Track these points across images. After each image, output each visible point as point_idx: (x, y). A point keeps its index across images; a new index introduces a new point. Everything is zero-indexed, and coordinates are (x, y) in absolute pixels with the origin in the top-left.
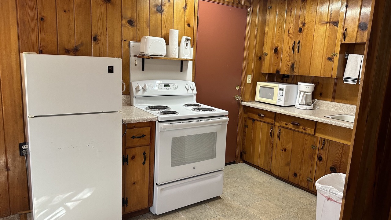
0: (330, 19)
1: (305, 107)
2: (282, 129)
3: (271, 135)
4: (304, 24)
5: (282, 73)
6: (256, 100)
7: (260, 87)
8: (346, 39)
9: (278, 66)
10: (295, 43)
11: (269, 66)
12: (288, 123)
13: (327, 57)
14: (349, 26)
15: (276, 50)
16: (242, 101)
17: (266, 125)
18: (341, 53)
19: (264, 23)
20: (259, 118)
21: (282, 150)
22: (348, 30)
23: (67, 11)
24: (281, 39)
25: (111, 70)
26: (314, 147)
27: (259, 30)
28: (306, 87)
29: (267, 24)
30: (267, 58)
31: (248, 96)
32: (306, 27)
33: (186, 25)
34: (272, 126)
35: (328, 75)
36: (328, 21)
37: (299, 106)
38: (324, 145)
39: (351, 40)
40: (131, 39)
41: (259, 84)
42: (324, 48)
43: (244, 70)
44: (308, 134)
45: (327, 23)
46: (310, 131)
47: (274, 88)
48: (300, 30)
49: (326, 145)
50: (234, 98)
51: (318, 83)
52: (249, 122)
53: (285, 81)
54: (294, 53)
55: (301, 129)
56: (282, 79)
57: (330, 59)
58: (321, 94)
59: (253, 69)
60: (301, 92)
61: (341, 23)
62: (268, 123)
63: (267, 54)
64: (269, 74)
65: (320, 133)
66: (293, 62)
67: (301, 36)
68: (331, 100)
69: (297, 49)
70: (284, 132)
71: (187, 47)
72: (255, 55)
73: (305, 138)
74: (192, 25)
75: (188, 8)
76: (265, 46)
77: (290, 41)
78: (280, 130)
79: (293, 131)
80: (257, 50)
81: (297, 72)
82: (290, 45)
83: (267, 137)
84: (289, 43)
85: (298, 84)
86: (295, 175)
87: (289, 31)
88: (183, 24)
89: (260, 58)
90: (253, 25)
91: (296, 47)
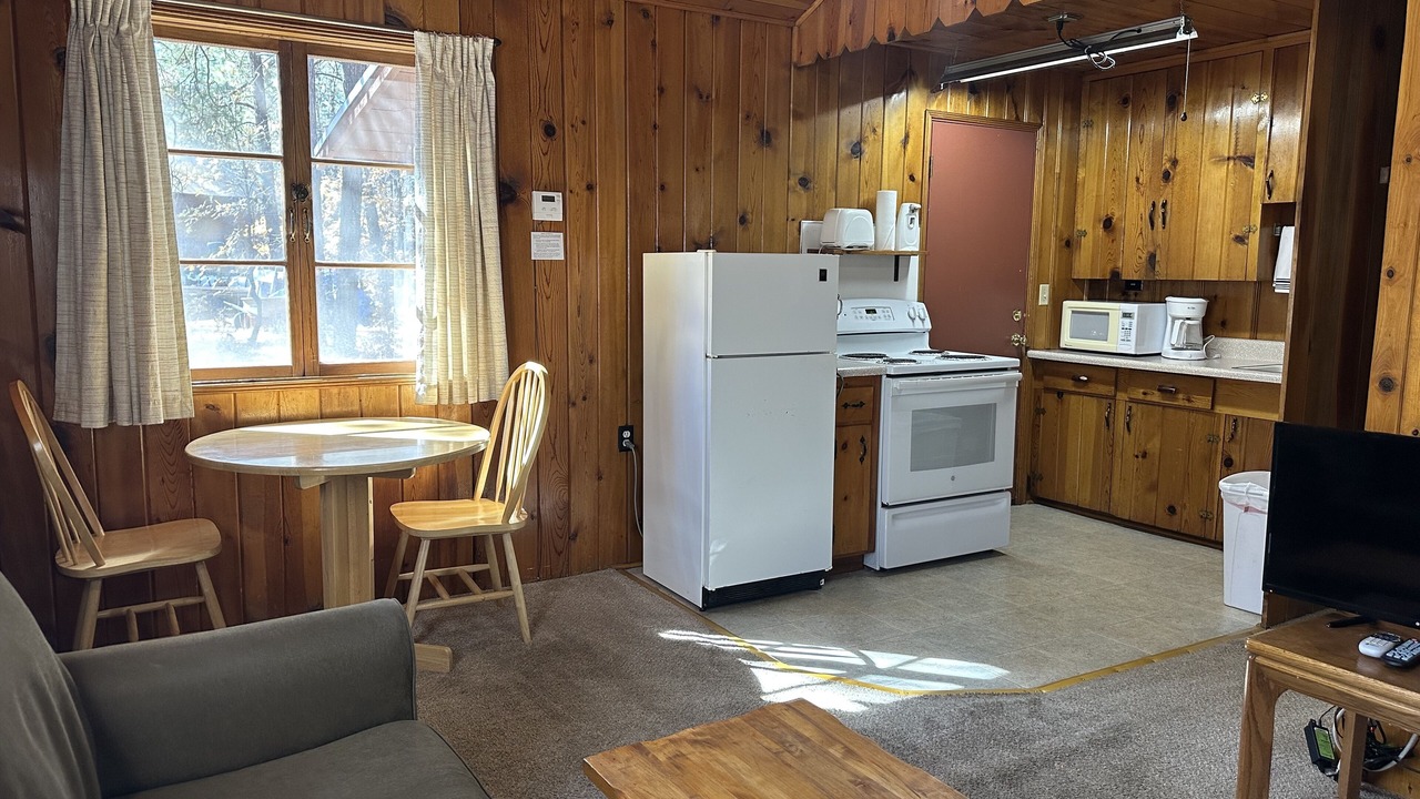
0: (1236, 149)
1: (1187, 354)
2: (1134, 405)
3: (1108, 425)
4: (1175, 162)
5: (1124, 277)
6: (1062, 345)
7: (1073, 312)
8: (1274, 195)
9: (1116, 260)
10: (1154, 205)
11: (1093, 262)
12: (1148, 391)
13: (1232, 236)
14: (1278, 167)
15: (1108, 224)
16: (1027, 349)
17: (1095, 401)
18: (1263, 224)
19: (1073, 159)
20: (1074, 386)
21: (1137, 457)
22: (1275, 174)
23: (701, 169)
24: (1119, 197)
25: (823, 276)
26: (1212, 439)
27: (1063, 176)
28: (1187, 308)
29: (1081, 163)
30: (1087, 242)
31: (1042, 338)
32: (1179, 168)
33: (907, 177)
34: (1111, 401)
35: (1237, 276)
36: (1232, 154)
37: (1172, 354)
38: (1235, 429)
39: (1284, 196)
40: (804, 216)
41: (1068, 306)
42: (1224, 217)
43: (1031, 273)
44: (1198, 410)
45: (1229, 159)
46: (1202, 402)
47: (1108, 314)
48: (1167, 176)
49: (1239, 429)
50: (1010, 341)
51: (1216, 297)
52: (1049, 401)
53: (1133, 297)
54: (1152, 228)
55: (1181, 400)
56: (1124, 294)
57: (1240, 240)
58: (1223, 324)
59: (1051, 270)
60: (1174, 319)
61: (1260, 158)
62: (1100, 397)
63: (1084, 233)
64: (1092, 282)
65: (1225, 404)
66: (1151, 249)
67: (1168, 190)
68: (1248, 335)
69: (1160, 220)
70: (1139, 415)
71: (912, 226)
72: (1056, 236)
73: (1192, 420)
74: (918, 177)
75: (911, 141)
76: (1078, 215)
77: (1142, 200)
78: (1130, 409)
79: (1161, 408)
80: (1059, 225)
81: (1162, 272)
82: (1142, 210)
83: (1098, 432)
84: (1141, 206)
85: (1165, 302)
86: (1172, 510)
87: (1138, 179)
88: (901, 177)
89: (1069, 244)
90: (1049, 168)
91: (1157, 215)
